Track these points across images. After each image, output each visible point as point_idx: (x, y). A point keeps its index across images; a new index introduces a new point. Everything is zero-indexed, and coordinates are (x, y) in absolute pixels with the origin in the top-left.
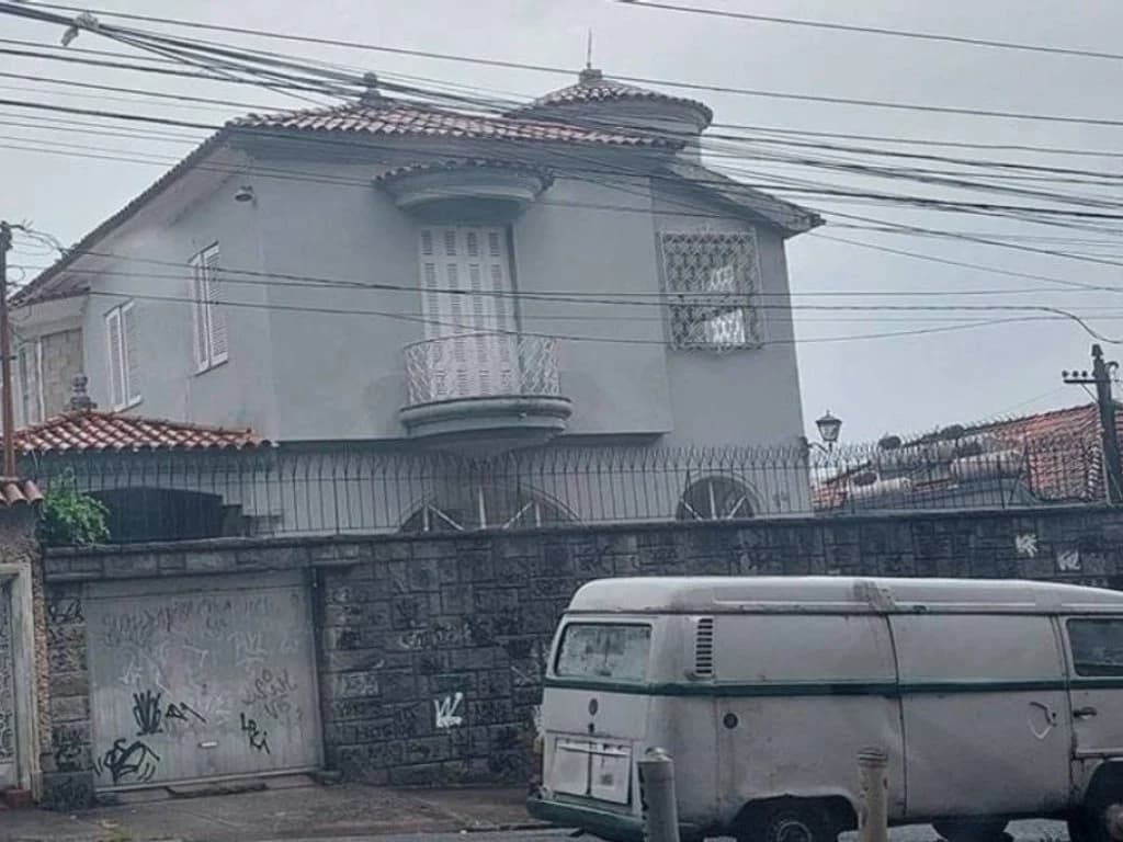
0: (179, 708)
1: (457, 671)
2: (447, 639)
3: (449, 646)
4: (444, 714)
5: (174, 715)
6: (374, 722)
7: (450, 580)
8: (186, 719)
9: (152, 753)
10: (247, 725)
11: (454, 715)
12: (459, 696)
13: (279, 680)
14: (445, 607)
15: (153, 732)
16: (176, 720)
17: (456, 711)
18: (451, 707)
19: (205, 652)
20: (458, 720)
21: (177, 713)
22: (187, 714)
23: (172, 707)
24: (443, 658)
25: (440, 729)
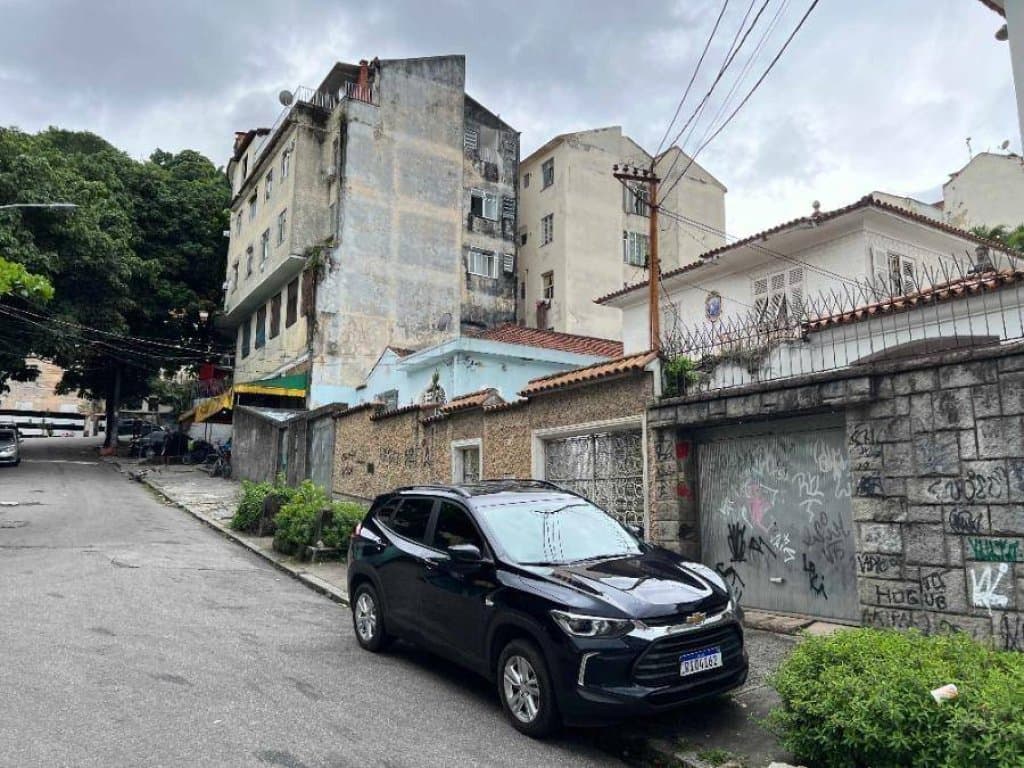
0: (758, 540)
1: (998, 534)
2: (986, 490)
3: (989, 500)
4: (984, 589)
5: (754, 548)
6: (900, 585)
7: (987, 413)
8: (762, 553)
9: (740, 581)
10: (808, 567)
11: (996, 592)
12: (1004, 567)
13: (834, 524)
14: (981, 450)
15: (740, 561)
16: (755, 552)
17: (999, 587)
18: (993, 580)
19: (776, 491)
20: (1003, 601)
21: (756, 546)
22: (763, 547)
23: (753, 539)
24: (981, 516)
25: (978, 607)
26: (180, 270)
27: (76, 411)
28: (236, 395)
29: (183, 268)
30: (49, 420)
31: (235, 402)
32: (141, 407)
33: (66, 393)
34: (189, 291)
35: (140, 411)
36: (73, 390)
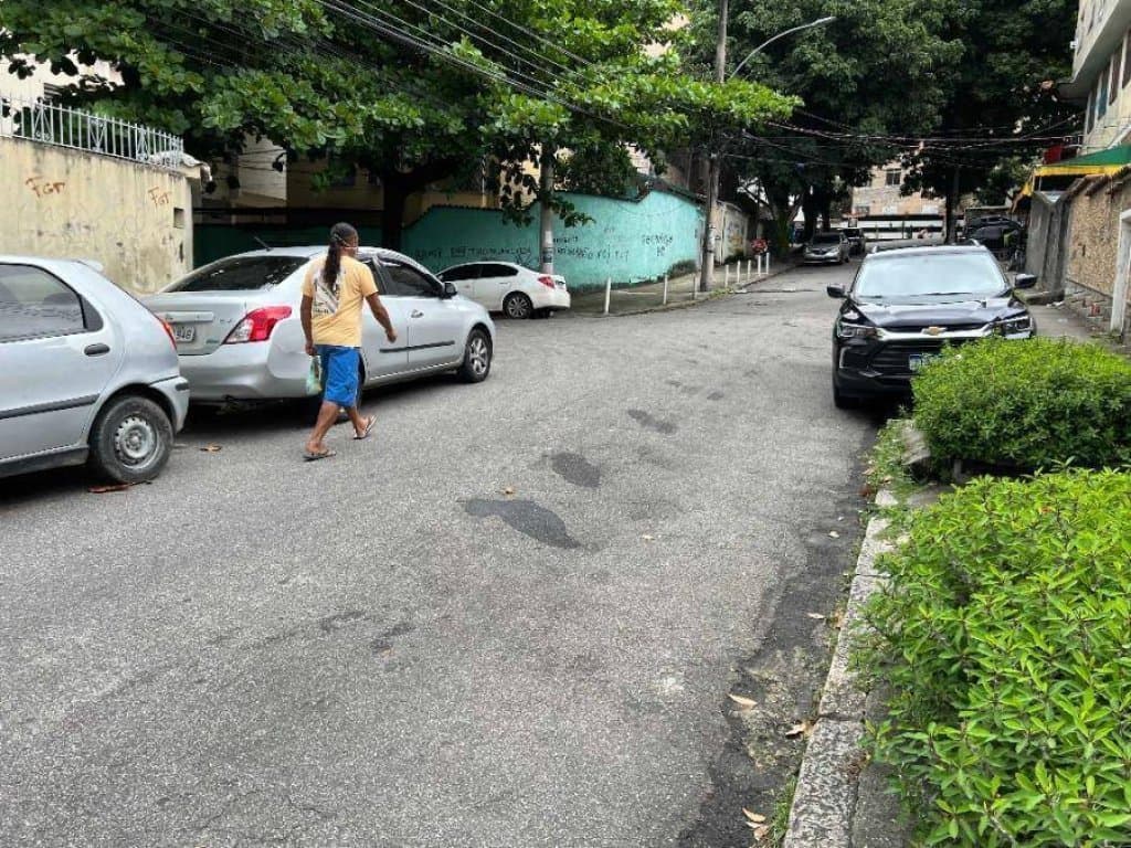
26: (1023, 38)
27: (936, 212)
28: (1037, 178)
29: (1025, 34)
30: (908, 224)
31: (1036, 188)
32: (1003, 203)
33: (910, 194)
34: (1031, 61)
35: (1002, 207)
36: (918, 190)
